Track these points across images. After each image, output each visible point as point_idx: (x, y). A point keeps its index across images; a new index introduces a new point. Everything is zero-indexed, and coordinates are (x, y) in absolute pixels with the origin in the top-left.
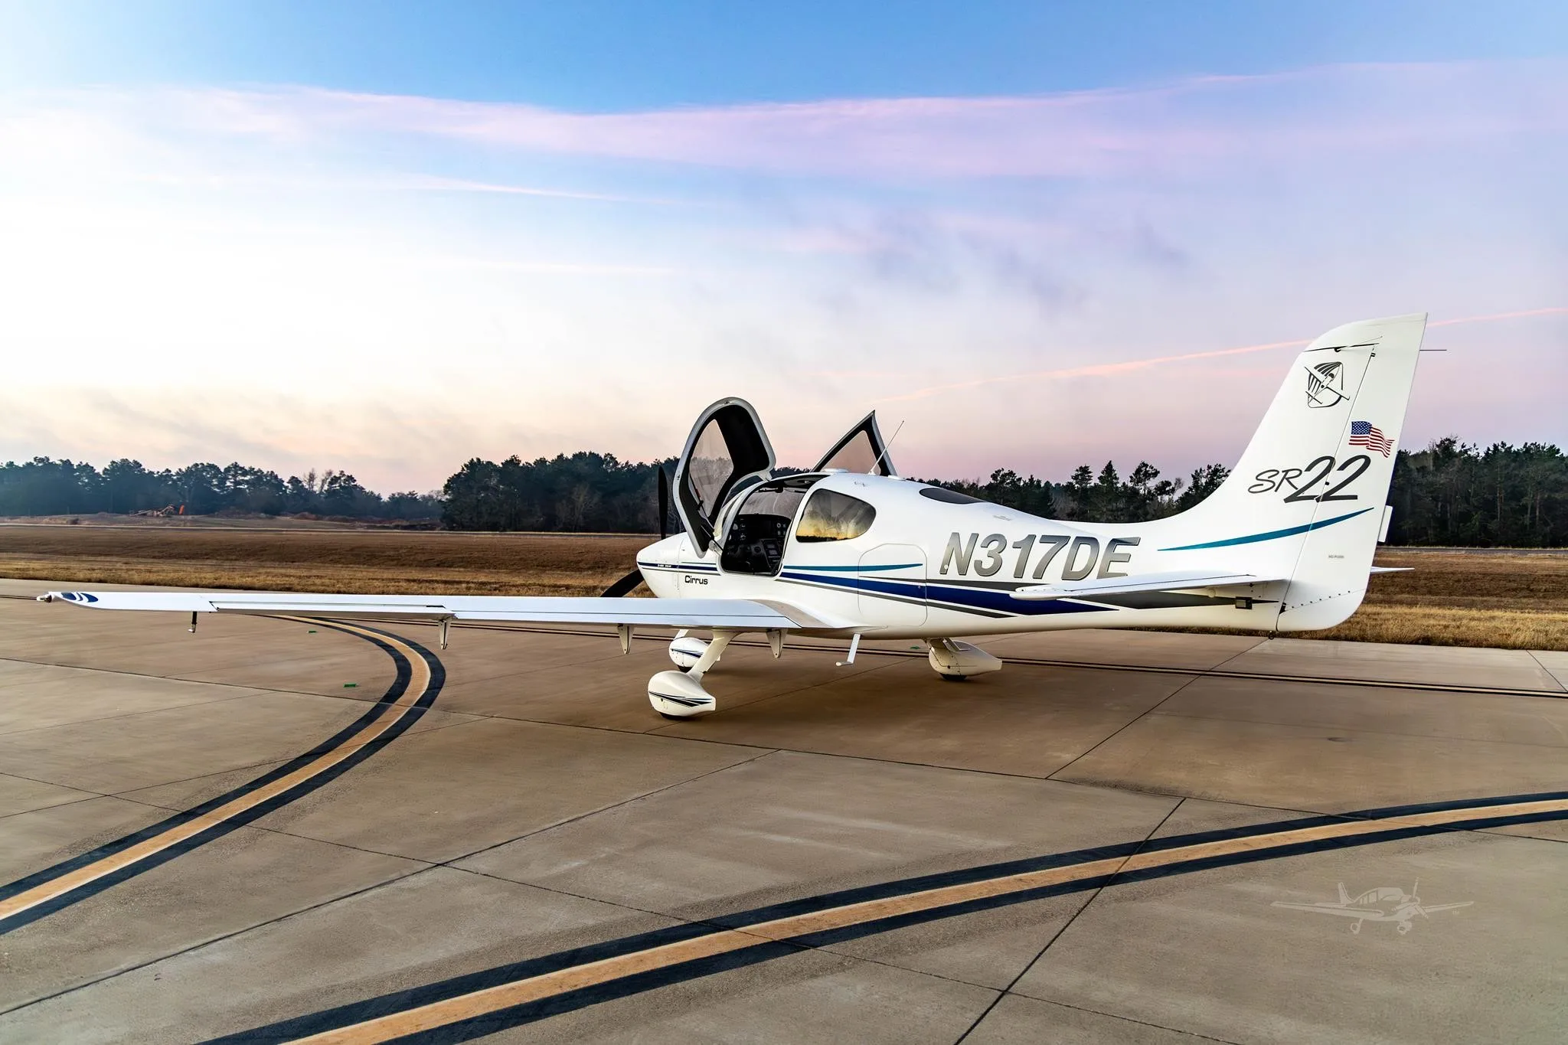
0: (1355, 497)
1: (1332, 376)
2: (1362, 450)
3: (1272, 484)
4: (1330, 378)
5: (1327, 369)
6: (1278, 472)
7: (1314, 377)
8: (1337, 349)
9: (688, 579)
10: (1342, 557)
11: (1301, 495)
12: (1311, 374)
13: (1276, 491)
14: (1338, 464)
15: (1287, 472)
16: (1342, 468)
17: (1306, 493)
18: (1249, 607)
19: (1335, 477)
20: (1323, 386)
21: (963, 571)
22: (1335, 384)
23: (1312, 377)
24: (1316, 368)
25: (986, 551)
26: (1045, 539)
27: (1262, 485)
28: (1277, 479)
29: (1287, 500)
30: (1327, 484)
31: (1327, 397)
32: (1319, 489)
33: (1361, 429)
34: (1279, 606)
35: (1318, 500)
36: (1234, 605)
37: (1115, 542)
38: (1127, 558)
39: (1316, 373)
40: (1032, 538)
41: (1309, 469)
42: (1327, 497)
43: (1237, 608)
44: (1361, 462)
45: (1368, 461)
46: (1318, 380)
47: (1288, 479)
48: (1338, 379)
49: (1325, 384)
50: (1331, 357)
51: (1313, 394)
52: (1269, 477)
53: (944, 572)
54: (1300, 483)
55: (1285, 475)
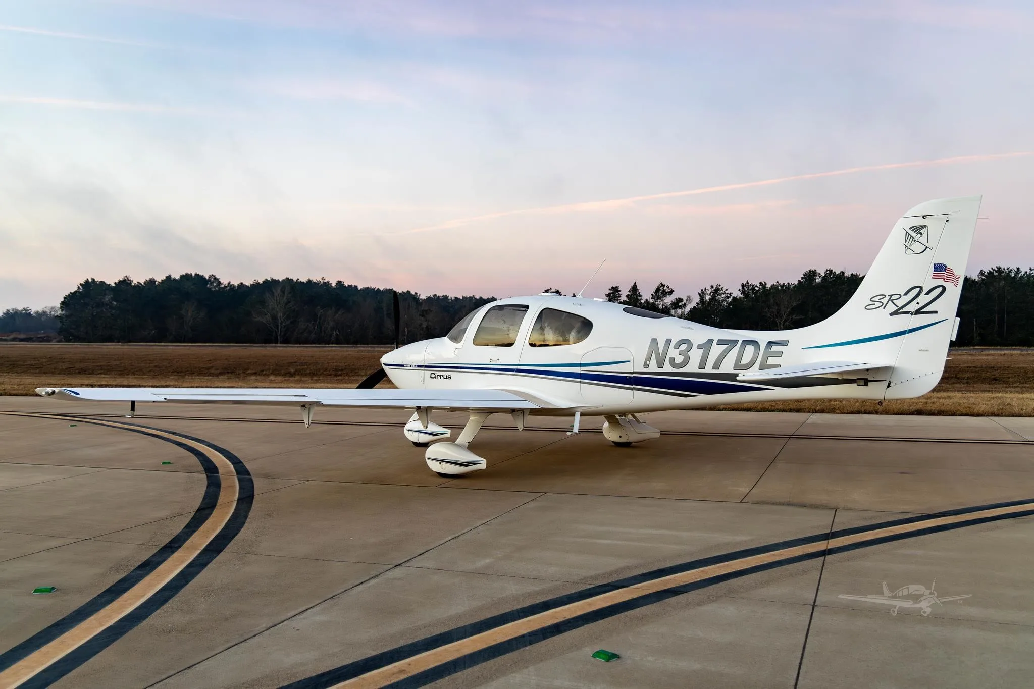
0: (936, 312)
1: (921, 234)
2: (940, 282)
3: (881, 304)
4: (919, 235)
5: (918, 229)
6: (885, 296)
7: (909, 234)
8: (924, 217)
9: (433, 376)
11: (901, 311)
12: (907, 232)
13: (884, 308)
14: (925, 291)
15: (891, 296)
16: (928, 293)
17: (905, 310)
18: (866, 384)
19: (923, 299)
20: (915, 241)
21: (660, 365)
22: (923, 239)
23: (908, 234)
24: (910, 229)
25: (677, 351)
26: (721, 342)
27: (874, 304)
28: (885, 301)
29: (891, 314)
30: (918, 303)
31: (917, 247)
32: (913, 307)
33: (940, 268)
34: (886, 383)
35: (912, 314)
36: (856, 384)
37: (771, 343)
38: (780, 354)
39: (910, 232)
40: (710, 342)
41: (906, 294)
42: (918, 312)
43: (858, 385)
44: (940, 289)
45: (944, 289)
46: (911, 236)
47: (892, 301)
48: (925, 236)
49: (916, 239)
50: (920, 222)
51: (908, 246)
52: (880, 299)
53: (646, 366)
54: (900, 303)
55: (890, 298)
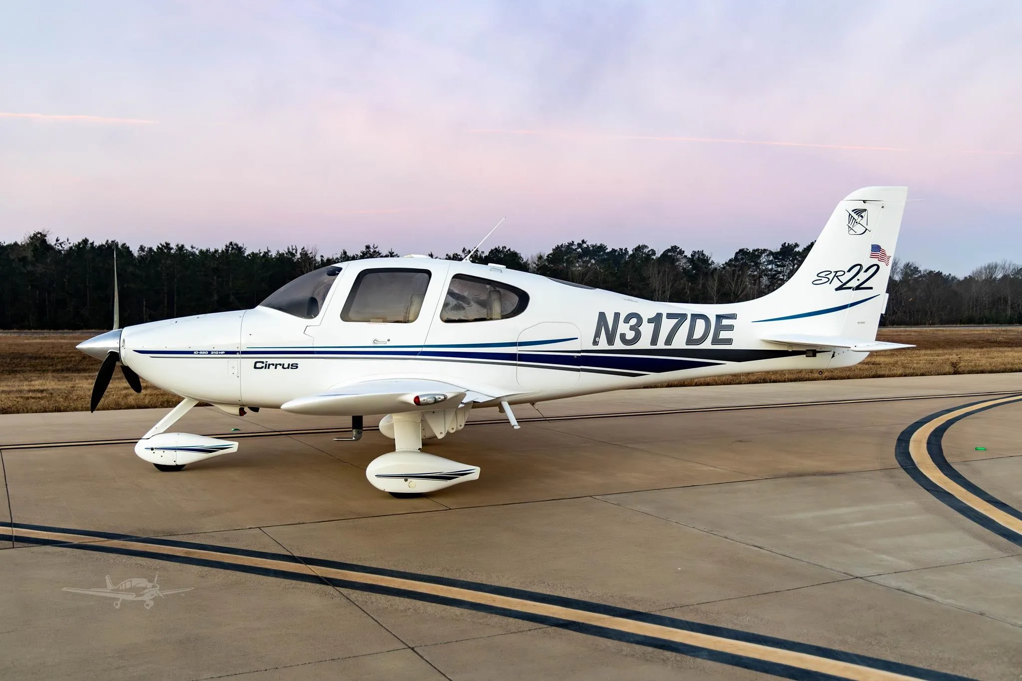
0: (871, 288)
1: (862, 216)
2: (875, 261)
3: (828, 280)
4: (860, 218)
5: (859, 212)
6: (831, 272)
7: (852, 216)
8: (864, 201)
9: (259, 365)
10: (864, 323)
11: (845, 286)
12: (850, 214)
13: (830, 283)
14: (864, 269)
15: (837, 272)
16: (866, 271)
17: (848, 285)
18: (814, 355)
19: (863, 276)
20: (857, 222)
21: (611, 341)
22: (863, 222)
23: (851, 216)
24: (853, 211)
25: (628, 326)
26: (670, 316)
27: (821, 280)
28: (831, 277)
29: (837, 289)
30: (858, 280)
31: (859, 229)
32: (855, 283)
33: (876, 248)
34: (831, 353)
35: (853, 290)
36: (805, 355)
37: (719, 317)
38: (730, 328)
39: (853, 214)
40: (659, 316)
41: (849, 271)
42: (858, 288)
43: (807, 356)
44: (875, 268)
45: (878, 267)
46: (854, 218)
47: (837, 277)
48: (865, 218)
49: (858, 221)
50: (861, 206)
51: (851, 227)
52: (826, 275)
53: (595, 343)
54: (844, 279)
55: (836, 274)
